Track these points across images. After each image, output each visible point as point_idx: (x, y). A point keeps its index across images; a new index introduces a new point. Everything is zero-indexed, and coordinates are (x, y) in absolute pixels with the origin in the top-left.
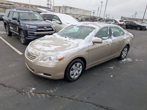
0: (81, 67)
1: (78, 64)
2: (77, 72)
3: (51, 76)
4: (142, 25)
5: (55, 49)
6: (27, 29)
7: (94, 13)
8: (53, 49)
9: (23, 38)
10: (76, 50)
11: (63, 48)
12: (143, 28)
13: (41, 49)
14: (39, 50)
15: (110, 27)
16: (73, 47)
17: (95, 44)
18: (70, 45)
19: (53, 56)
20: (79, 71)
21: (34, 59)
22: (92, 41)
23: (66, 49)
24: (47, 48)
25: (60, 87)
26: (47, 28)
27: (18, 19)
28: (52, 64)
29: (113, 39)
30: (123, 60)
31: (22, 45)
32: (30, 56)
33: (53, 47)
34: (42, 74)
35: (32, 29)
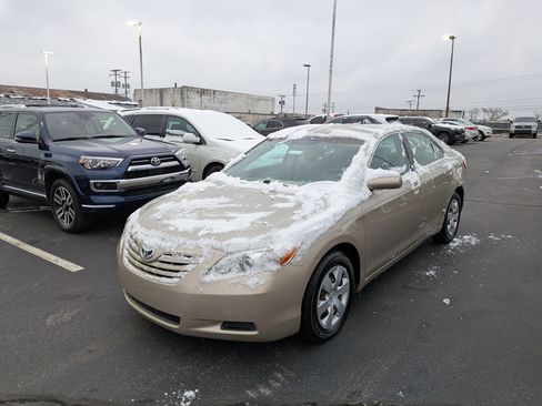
0: (345, 281)
1: (338, 271)
2: (335, 301)
3: (254, 329)
4: (453, 127)
5: (252, 223)
6: (88, 173)
7: (282, 103)
8: (247, 225)
9: (67, 209)
10: (328, 219)
11: (283, 218)
12: (457, 136)
13: (197, 230)
14: (194, 234)
15: (402, 135)
16: (315, 211)
17: (377, 192)
18: (299, 205)
19: (257, 249)
20: (340, 297)
21: (179, 274)
22: (365, 184)
23: (294, 217)
24: (221, 226)
25: (290, 369)
26: (162, 161)
27: (41, 138)
28: (256, 279)
29: (421, 174)
30: (451, 244)
31: (66, 237)
32: (157, 264)
33: (244, 220)
34: (217, 329)
35: (105, 168)
